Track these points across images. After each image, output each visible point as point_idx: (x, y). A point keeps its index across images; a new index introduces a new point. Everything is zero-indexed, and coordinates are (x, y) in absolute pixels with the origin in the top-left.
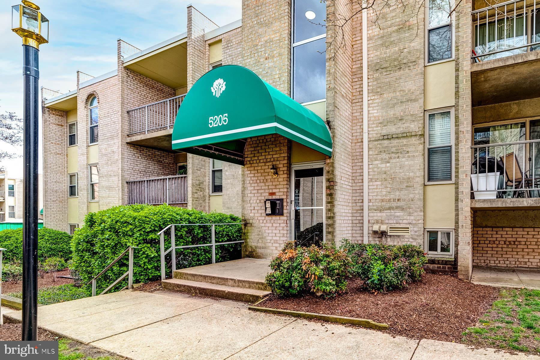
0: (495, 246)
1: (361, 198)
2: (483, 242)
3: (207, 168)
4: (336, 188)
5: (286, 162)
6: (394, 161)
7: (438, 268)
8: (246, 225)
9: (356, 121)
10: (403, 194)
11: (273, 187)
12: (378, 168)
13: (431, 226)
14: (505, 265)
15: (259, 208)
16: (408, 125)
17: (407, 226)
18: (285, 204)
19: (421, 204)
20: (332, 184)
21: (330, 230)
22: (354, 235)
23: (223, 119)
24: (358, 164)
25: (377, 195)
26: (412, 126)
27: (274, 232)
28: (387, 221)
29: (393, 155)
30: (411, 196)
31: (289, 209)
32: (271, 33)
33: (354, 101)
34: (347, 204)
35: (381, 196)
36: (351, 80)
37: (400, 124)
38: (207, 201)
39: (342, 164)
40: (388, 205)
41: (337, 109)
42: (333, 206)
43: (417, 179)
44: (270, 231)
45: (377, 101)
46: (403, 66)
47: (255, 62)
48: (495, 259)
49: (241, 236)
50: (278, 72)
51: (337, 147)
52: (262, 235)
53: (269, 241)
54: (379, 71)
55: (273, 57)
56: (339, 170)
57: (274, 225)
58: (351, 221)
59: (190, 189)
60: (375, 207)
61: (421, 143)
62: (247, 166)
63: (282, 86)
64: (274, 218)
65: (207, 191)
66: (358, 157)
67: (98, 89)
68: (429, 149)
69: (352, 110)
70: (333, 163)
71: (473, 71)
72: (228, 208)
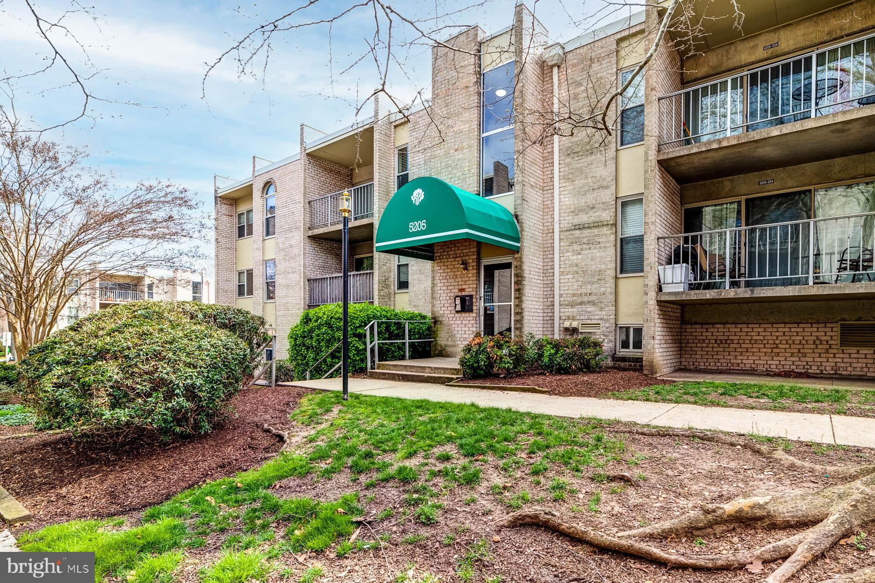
0: (705, 345)
1: (552, 292)
2: (692, 341)
3: (393, 262)
4: (525, 283)
5: (475, 257)
6: (586, 252)
7: (629, 365)
8: (435, 322)
9: (546, 210)
10: (594, 288)
11: (463, 283)
12: (569, 260)
13: (623, 321)
14: (716, 368)
15: (449, 305)
16: (600, 213)
17: (599, 322)
18: (474, 300)
19: (612, 297)
20: (520, 279)
21: (518, 326)
22: (545, 333)
23: (422, 225)
24: (549, 256)
25: (568, 290)
26: (604, 215)
27: (464, 329)
28: (578, 318)
29: (585, 246)
30: (603, 289)
31: (480, 305)
32: (461, 123)
33: (545, 189)
34: (537, 299)
35: (572, 290)
36: (542, 166)
37: (591, 213)
38: (392, 299)
39: (531, 257)
40: (579, 300)
41: (525, 202)
42: (521, 301)
43: (609, 272)
44: (460, 329)
45: (569, 188)
46: (595, 150)
47: (444, 153)
48: (705, 360)
49: (430, 335)
50: (467, 165)
51: (526, 241)
52: (452, 332)
53: (458, 339)
54: (570, 156)
55: (462, 149)
56: (528, 264)
57: (464, 322)
58: (542, 318)
59: (376, 287)
60: (566, 303)
61: (613, 233)
62: (437, 261)
63: (471, 178)
64: (464, 315)
65: (392, 287)
66: (550, 249)
67: (275, 176)
68: (622, 239)
69: (544, 198)
70: (521, 258)
71: (659, 159)
72: (415, 306)
